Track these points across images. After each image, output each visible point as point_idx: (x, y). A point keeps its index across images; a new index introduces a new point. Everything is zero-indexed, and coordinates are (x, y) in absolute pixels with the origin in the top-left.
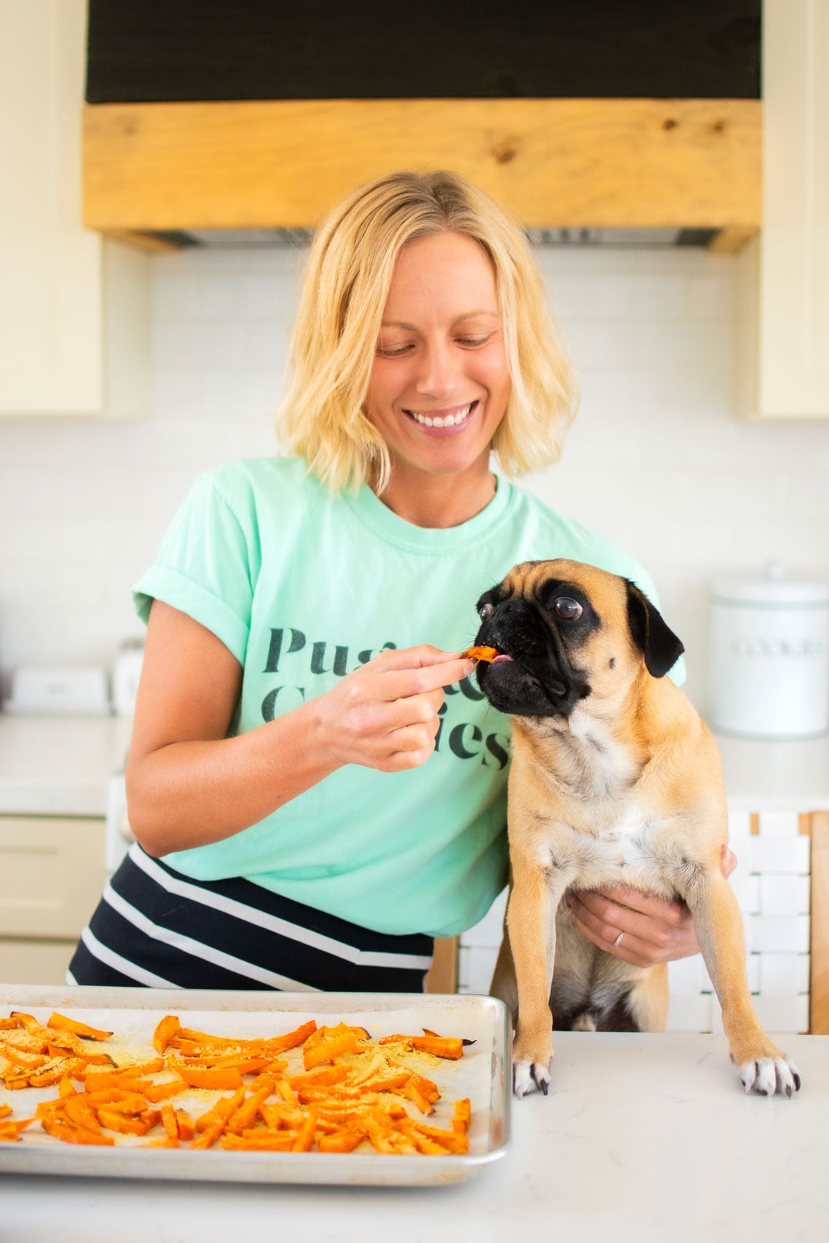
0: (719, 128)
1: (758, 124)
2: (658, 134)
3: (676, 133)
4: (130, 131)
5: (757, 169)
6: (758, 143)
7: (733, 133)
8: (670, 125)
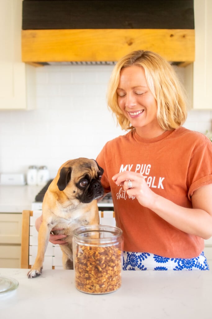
0: (184, 36)
1: (194, 35)
2: (169, 38)
3: (173, 38)
4: (34, 37)
5: (193, 47)
6: (194, 40)
7: (188, 37)
8: (172, 36)
